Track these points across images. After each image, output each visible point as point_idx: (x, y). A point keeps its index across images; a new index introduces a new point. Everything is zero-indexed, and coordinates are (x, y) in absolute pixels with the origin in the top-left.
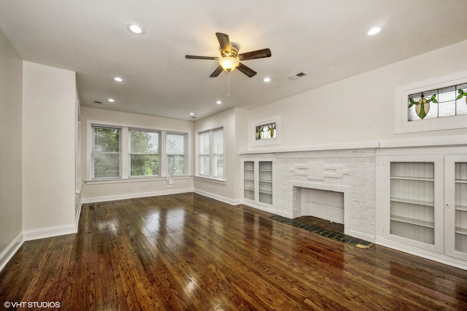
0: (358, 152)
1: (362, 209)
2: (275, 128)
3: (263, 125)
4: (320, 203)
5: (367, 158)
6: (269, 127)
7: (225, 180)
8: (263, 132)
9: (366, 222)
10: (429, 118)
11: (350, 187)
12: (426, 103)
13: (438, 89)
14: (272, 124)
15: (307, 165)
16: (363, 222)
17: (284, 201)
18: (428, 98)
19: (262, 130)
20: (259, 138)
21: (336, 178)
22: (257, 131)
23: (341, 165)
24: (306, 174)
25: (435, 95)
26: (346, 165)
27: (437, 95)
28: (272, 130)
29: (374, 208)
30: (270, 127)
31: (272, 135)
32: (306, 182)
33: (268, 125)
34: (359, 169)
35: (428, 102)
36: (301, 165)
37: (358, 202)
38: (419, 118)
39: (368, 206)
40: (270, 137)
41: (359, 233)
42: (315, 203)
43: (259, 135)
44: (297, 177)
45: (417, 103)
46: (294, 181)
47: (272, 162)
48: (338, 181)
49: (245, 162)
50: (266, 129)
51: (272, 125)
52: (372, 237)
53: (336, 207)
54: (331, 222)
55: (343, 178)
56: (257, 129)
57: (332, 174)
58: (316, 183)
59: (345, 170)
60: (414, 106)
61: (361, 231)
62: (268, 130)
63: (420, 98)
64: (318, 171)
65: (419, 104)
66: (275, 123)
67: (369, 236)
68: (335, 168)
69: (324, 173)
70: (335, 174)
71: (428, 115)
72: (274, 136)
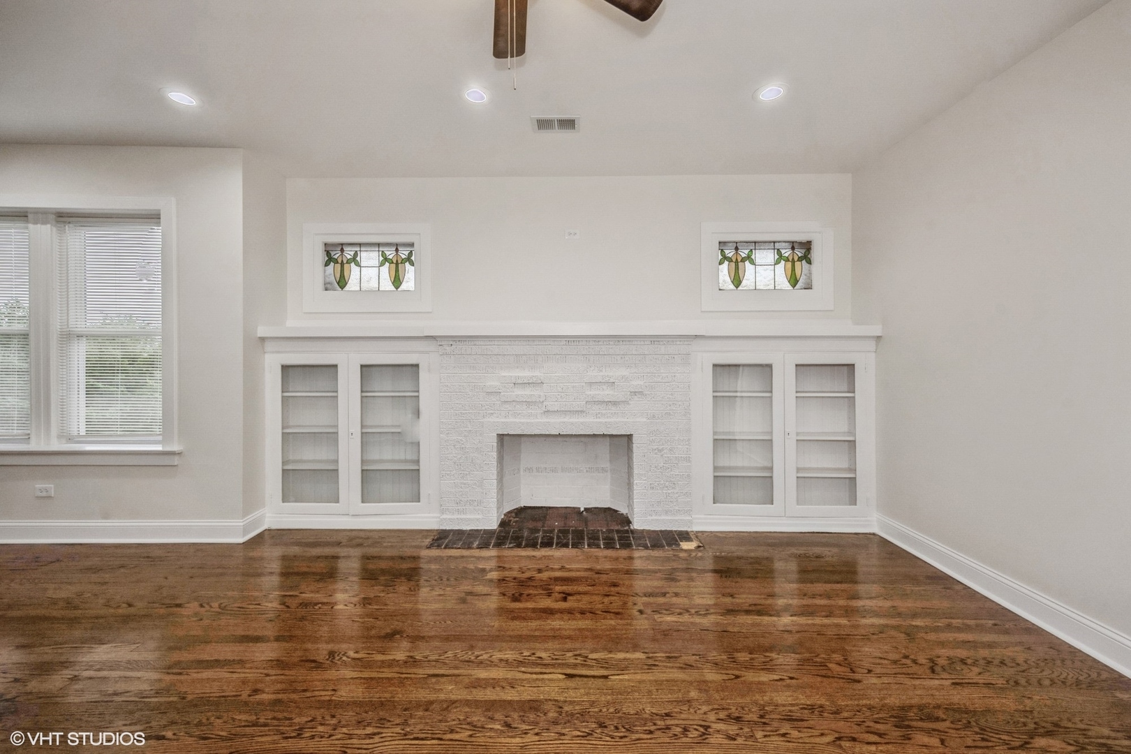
0: (662, 343)
1: (667, 465)
2: (409, 259)
3: (360, 245)
4: (546, 469)
5: (675, 357)
6: (383, 253)
7: (175, 447)
8: (358, 265)
9: (675, 491)
10: (745, 288)
11: (645, 420)
12: (741, 261)
13: (755, 242)
14: (397, 247)
15: (542, 374)
16: (669, 492)
17: (465, 484)
18: (744, 253)
19: (354, 259)
20: (342, 283)
21: (615, 403)
22: (330, 260)
23: (624, 372)
24: (540, 397)
25: (751, 250)
26: (635, 373)
27: (754, 251)
28: (397, 264)
29: (688, 459)
30: (390, 253)
31: (397, 282)
32: (538, 420)
33: (379, 245)
34: (661, 381)
35: (743, 260)
36: (525, 374)
37: (660, 451)
38: (732, 287)
39: (680, 456)
40: (387, 285)
41: (663, 517)
42: (535, 470)
43: (338, 276)
44: (510, 408)
45: (730, 260)
46: (503, 420)
47: (417, 366)
48: (618, 408)
49: (285, 368)
50: (370, 258)
51: (397, 250)
52: (687, 518)
53: (585, 471)
54: (582, 509)
55: (630, 402)
56: (328, 253)
57: (605, 393)
58: (566, 420)
59: (634, 383)
60: (726, 263)
61: (667, 512)
62: (382, 264)
63: (734, 252)
64: (573, 387)
65: (732, 261)
66: (412, 245)
67: (681, 520)
68: (612, 380)
69: (588, 393)
70: (611, 392)
71: (744, 283)
72: (409, 283)
